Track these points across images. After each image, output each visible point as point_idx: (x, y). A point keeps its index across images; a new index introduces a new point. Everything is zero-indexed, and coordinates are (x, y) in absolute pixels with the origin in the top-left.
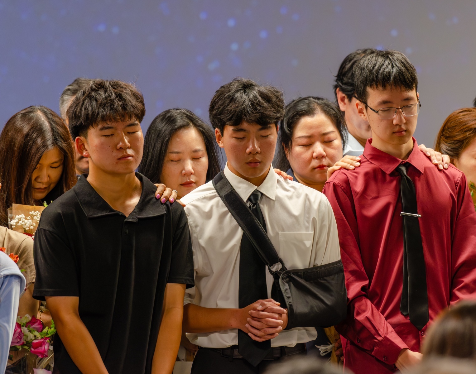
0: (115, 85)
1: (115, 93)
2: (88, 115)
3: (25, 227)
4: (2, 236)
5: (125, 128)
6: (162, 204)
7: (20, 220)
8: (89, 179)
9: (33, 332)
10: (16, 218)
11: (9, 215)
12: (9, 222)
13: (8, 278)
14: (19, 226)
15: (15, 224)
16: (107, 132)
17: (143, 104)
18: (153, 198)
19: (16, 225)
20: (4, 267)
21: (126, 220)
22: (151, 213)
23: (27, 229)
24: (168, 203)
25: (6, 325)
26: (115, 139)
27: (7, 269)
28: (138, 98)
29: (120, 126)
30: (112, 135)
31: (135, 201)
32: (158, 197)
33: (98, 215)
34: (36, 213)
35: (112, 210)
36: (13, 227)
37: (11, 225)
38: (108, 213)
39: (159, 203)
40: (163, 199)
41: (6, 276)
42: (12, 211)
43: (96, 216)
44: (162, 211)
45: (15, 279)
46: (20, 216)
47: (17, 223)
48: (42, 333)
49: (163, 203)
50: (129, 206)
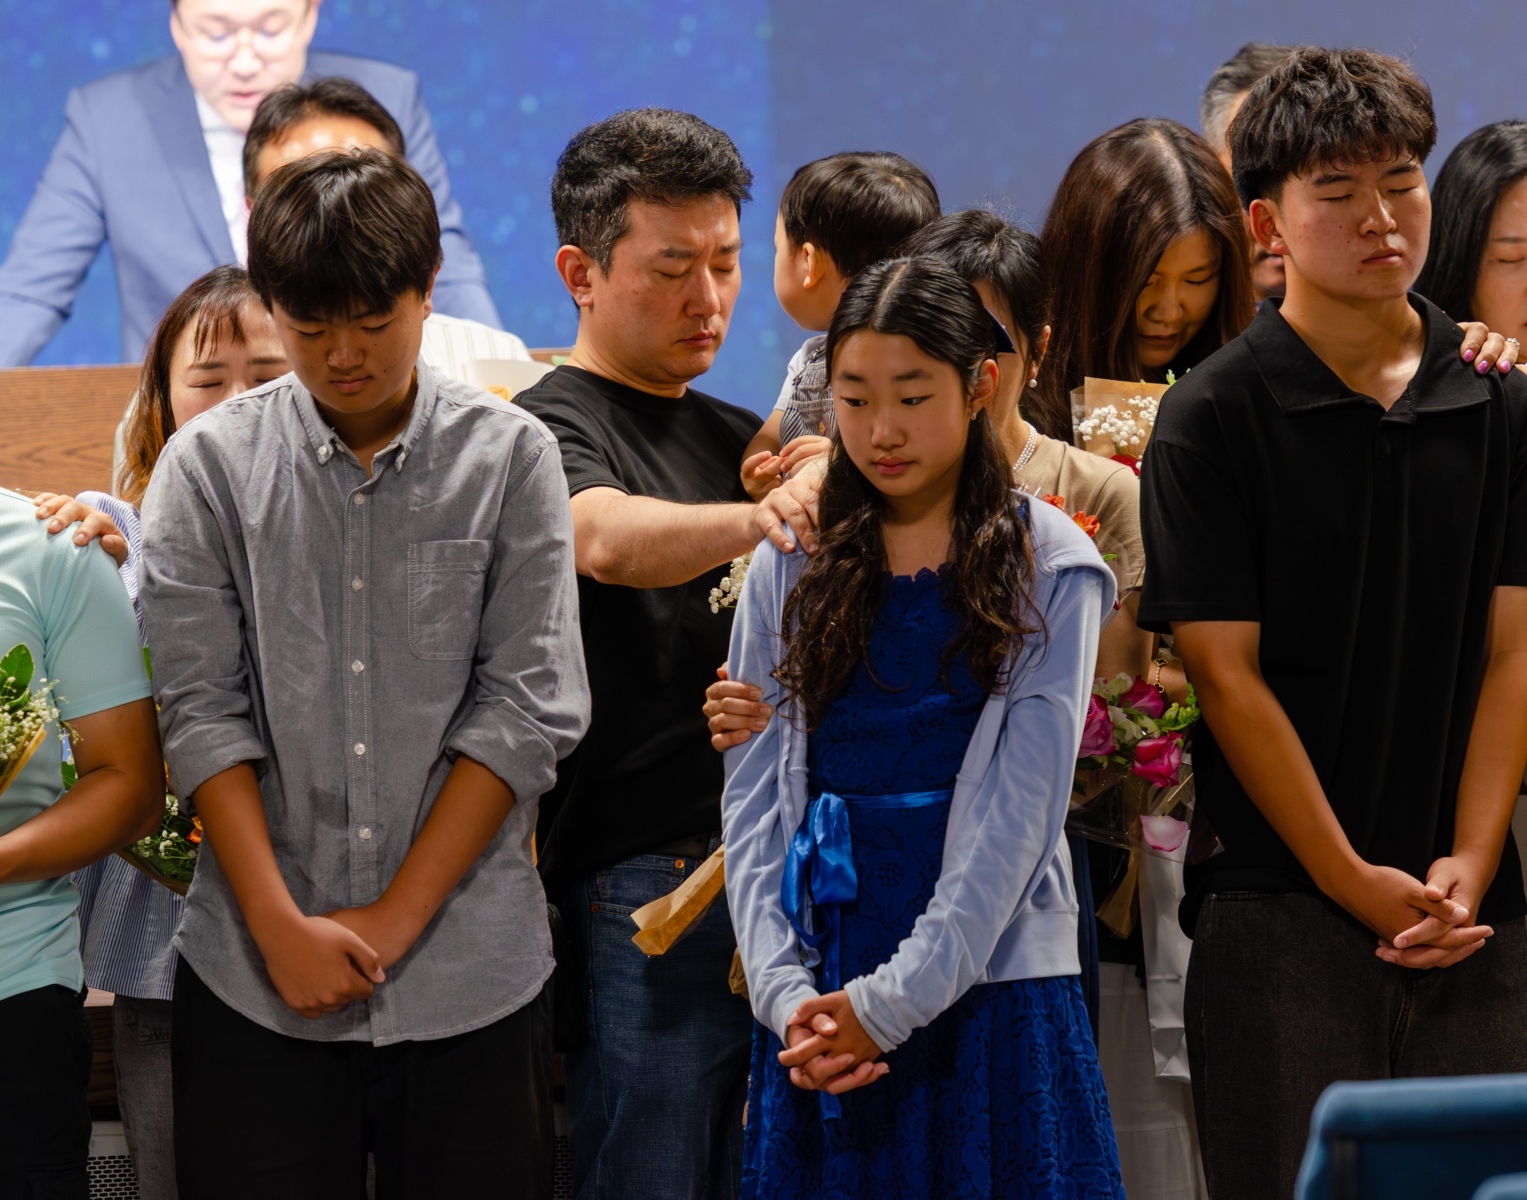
0: (1356, 65)
1: (1357, 86)
2: (1283, 143)
3: (1116, 438)
4: (1053, 466)
5: (1383, 177)
6: (1478, 375)
7: (1103, 420)
8: (1287, 310)
9: (1140, 721)
10: (1093, 416)
11: (1076, 408)
12: (1074, 427)
13: (1070, 576)
14: (1102, 435)
15: (1089, 430)
16: (1338, 190)
17: (1431, 115)
18: (1454, 360)
19: (1094, 435)
20: (1058, 548)
21: (1385, 418)
22: (1451, 399)
23: (1124, 443)
24: (1495, 373)
25: (1065, 699)
26: (1356, 208)
27: (1067, 553)
28: (1418, 97)
29: (1370, 173)
30: (1348, 197)
31: (1408, 368)
32: (1468, 357)
33: (1310, 406)
34: (1145, 401)
35: (1345, 392)
36: (1085, 438)
37: (1081, 435)
38: (1338, 401)
39: (1473, 374)
40: (1480, 363)
41: (1065, 572)
42: (1083, 399)
43: (1304, 407)
44: (1480, 394)
45: (1087, 577)
46: (1105, 410)
47: (1096, 428)
48: (1161, 721)
49: (1481, 373)
50: (1392, 382)
